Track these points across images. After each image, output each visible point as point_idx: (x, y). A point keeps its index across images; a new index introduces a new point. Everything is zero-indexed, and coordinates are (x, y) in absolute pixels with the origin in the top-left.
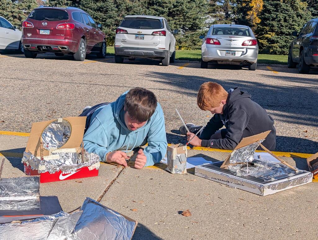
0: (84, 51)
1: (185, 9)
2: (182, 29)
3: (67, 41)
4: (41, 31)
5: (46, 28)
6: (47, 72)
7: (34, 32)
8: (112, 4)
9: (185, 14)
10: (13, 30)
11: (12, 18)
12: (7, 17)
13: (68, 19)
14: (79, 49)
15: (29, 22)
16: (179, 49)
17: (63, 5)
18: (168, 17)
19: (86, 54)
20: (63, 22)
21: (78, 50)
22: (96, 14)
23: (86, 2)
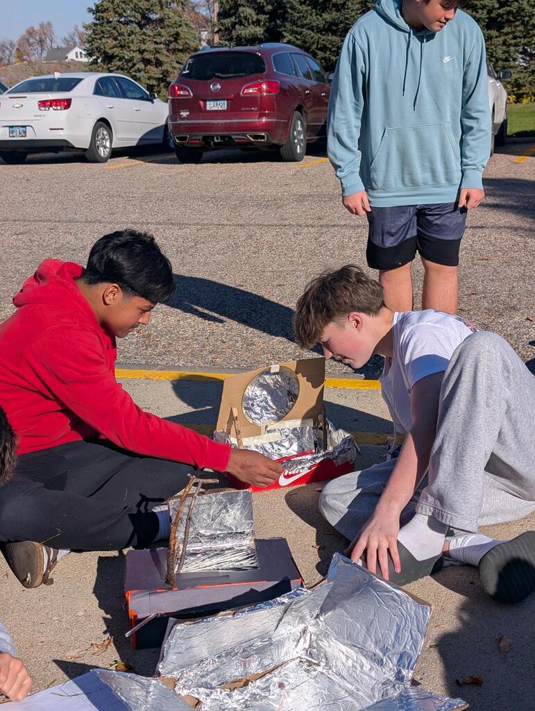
0: (302, 137)
1: (527, 7)
2: (521, 53)
3: (264, 120)
4: (208, 103)
5: (220, 95)
6: (228, 198)
7: (194, 106)
8: (356, 14)
9: (526, 19)
10: (150, 103)
11: (141, 66)
12: (131, 63)
13: (264, 70)
14: (291, 136)
15: (182, 86)
16: (515, 102)
17: (249, 24)
18: (487, 30)
19: (307, 144)
20: (253, 80)
21: (289, 137)
22: (324, 40)
23: (298, 15)
